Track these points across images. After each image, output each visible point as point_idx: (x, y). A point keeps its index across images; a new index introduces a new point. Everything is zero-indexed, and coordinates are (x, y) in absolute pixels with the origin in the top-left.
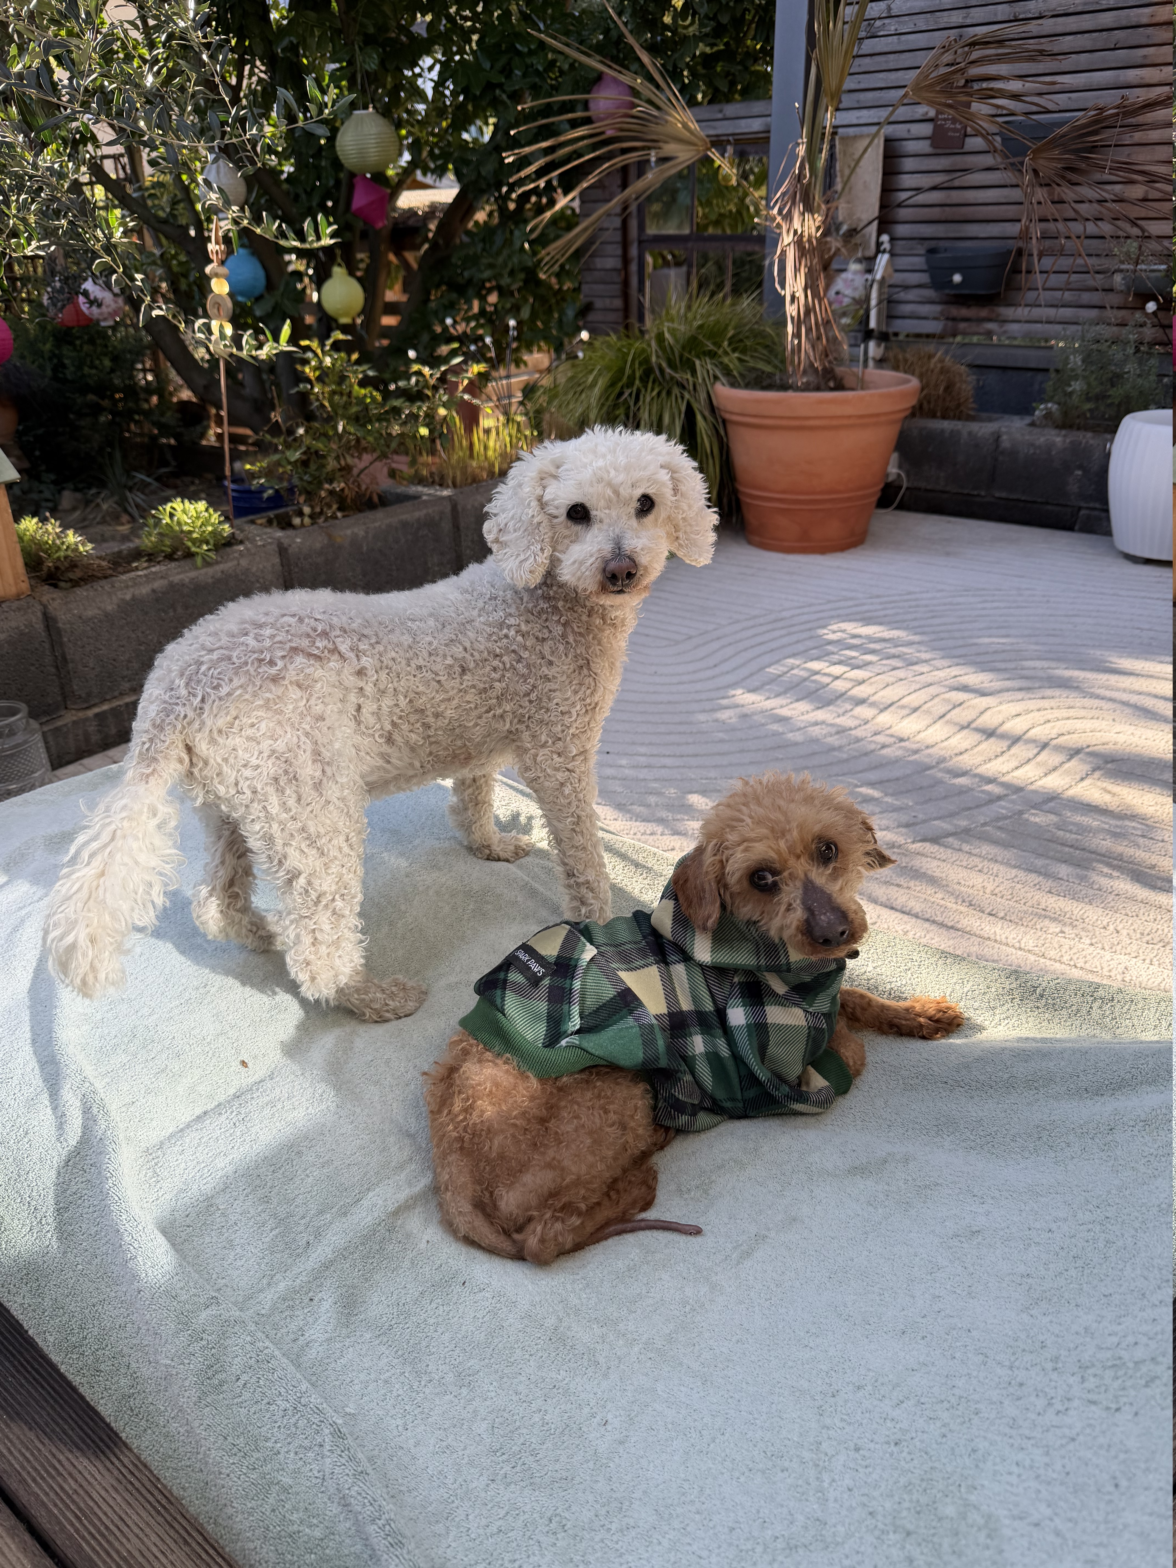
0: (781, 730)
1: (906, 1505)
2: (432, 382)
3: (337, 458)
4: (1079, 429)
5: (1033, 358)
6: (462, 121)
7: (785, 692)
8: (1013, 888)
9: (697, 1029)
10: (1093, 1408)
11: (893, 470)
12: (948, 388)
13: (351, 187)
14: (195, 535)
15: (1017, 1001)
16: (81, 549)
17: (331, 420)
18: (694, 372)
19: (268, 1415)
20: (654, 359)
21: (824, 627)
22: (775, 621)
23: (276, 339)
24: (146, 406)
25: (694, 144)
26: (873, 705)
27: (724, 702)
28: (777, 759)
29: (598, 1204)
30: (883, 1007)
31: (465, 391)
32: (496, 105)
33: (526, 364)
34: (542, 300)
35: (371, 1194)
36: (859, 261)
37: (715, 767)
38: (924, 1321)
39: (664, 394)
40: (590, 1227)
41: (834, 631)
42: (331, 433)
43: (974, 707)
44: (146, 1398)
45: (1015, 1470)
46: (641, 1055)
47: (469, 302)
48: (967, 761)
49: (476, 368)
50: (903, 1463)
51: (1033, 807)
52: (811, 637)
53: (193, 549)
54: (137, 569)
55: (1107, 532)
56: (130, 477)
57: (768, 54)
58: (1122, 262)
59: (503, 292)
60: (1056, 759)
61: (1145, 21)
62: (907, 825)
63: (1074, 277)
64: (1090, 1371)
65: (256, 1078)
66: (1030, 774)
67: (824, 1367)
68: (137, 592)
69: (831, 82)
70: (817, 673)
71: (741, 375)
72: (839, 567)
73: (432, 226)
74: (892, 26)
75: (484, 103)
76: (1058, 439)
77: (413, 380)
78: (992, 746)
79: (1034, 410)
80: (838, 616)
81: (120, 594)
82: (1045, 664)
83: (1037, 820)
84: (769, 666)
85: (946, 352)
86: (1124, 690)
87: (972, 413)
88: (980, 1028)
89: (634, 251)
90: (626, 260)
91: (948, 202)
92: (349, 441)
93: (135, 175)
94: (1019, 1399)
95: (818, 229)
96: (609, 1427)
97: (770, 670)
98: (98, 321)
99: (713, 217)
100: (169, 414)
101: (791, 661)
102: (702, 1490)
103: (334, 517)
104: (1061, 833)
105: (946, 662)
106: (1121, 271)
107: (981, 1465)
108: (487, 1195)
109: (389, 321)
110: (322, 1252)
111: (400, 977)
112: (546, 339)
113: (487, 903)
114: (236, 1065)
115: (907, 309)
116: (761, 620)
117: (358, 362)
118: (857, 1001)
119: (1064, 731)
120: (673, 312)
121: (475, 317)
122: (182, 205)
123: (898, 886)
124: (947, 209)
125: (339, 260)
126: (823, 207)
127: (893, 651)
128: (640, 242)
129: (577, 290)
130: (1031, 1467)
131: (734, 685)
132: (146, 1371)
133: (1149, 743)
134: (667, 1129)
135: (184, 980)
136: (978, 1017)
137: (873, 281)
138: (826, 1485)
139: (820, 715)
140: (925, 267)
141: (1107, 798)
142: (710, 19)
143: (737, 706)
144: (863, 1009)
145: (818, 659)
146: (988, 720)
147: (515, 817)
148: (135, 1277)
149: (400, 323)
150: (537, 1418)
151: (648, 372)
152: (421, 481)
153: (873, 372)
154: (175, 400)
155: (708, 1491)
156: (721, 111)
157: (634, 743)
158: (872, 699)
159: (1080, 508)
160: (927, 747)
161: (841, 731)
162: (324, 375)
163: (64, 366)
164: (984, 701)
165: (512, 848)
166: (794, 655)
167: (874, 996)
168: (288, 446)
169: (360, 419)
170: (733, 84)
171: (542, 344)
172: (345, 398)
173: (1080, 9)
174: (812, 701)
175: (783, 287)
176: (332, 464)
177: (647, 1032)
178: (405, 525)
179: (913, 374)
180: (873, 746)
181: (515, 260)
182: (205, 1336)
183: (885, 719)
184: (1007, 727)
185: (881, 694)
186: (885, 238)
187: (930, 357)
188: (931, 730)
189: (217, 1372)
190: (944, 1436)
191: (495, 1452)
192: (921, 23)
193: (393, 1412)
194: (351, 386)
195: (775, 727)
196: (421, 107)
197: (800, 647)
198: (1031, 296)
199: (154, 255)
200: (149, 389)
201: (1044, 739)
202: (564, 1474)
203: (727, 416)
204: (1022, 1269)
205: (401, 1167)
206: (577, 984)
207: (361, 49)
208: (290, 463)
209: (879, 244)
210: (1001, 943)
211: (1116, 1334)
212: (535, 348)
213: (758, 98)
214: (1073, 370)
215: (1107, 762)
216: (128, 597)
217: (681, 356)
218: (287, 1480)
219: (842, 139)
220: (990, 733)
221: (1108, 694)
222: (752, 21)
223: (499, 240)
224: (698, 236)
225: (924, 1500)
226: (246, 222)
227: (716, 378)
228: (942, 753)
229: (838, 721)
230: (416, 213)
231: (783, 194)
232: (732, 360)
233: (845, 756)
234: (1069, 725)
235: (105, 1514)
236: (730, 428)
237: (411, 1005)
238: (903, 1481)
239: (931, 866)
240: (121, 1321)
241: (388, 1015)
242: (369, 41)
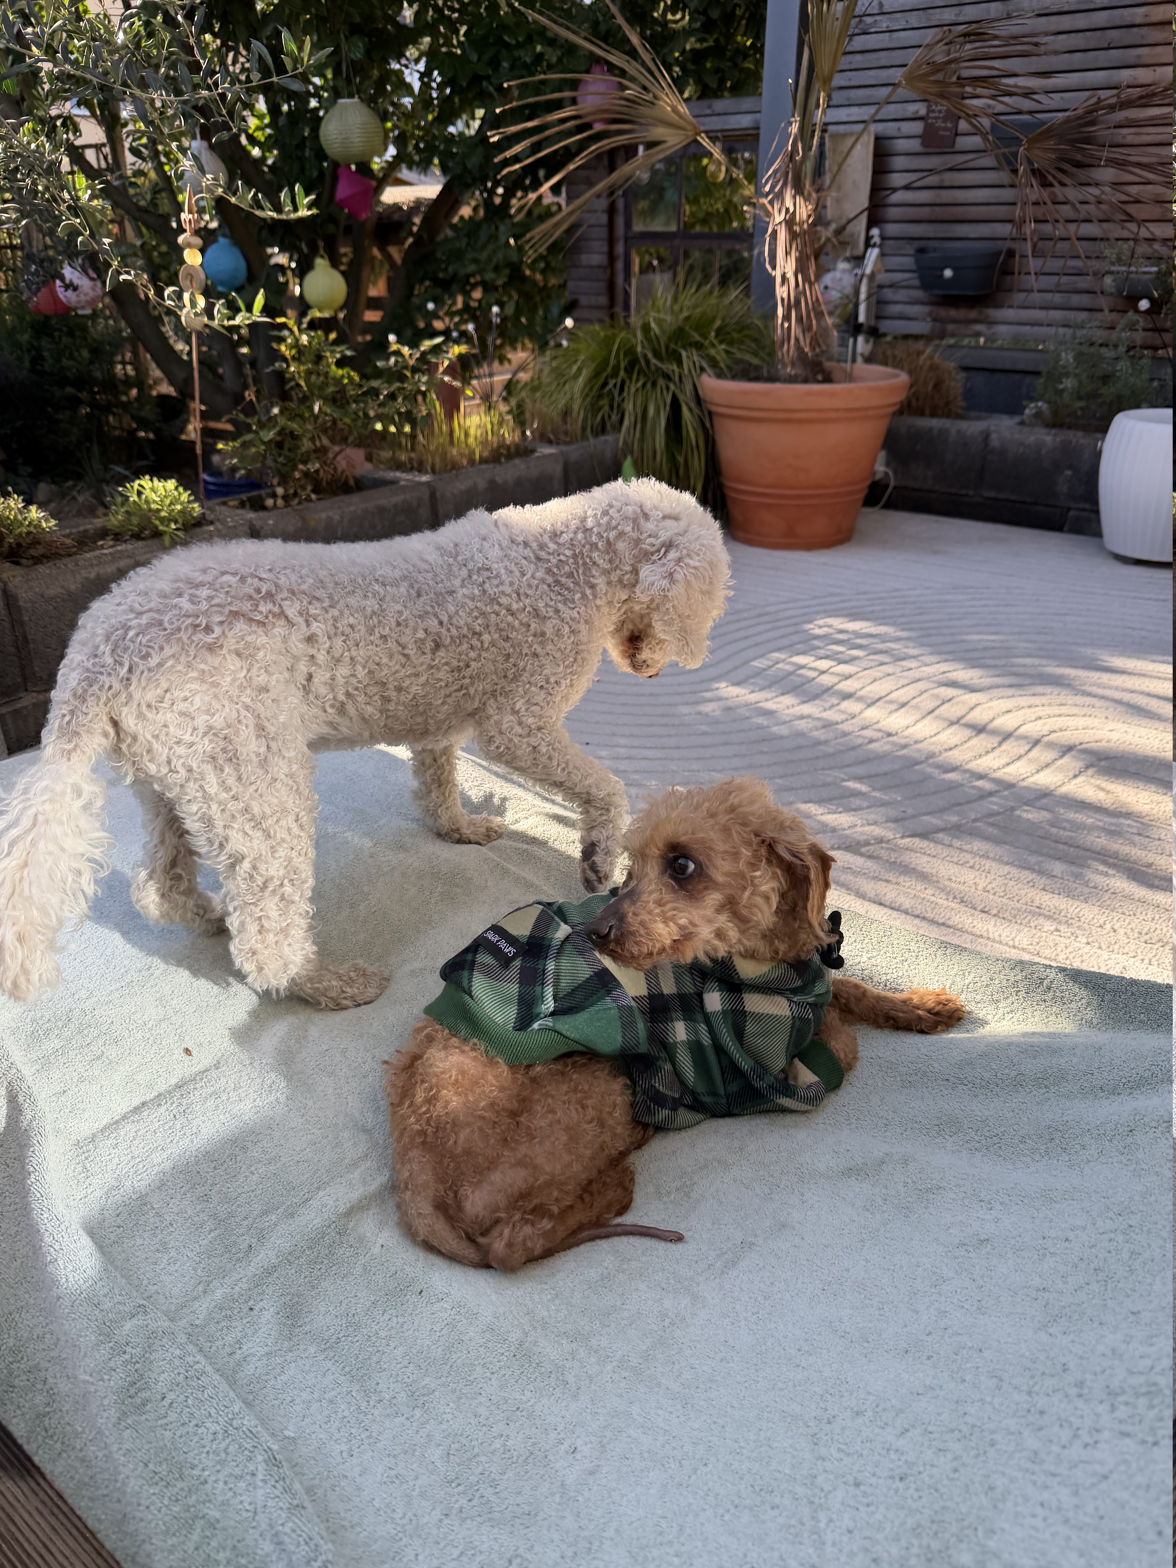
0: (765, 723)
1: (915, 1550)
2: (411, 362)
3: (312, 439)
4: (1069, 428)
5: (1022, 360)
6: (448, 115)
7: (769, 686)
8: (1006, 885)
9: (680, 1014)
10: (1128, 1441)
11: (880, 468)
12: (937, 386)
13: (335, 178)
14: (163, 514)
15: (1022, 994)
16: (44, 525)
17: (306, 400)
18: (680, 363)
19: (196, 1439)
20: (639, 349)
21: (810, 622)
22: (760, 615)
23: (249, 309)
24: (124, 398)
25: (684, 129)
26: (860, 699)
27: (708, 695)
28: (762, 752)
29: (571, 1207)
30: (879, 998)
31: (445, 372)
32: (484, 99)
33: (509, 361)
34: (526, 296)
35: (321, 1193)
36: (848, 260)
37: (698, 759)
38: (929, 1339)
39: (649, 386)
40: (561, 1233)
41: (820, 626)
42: (307, 415)
43: (963, 703)
44: (62, 1417)
45: (1039, 1511)
46: (620, 1038)
47: (453, 297)
48: (957, 756)
49: (457, 350)
50: (910, 1501)
51: (1026, 804)
52: (797, 632)
53: (161, 528)
54: (102, 547)
55: (1097, 533)
56: (106, 469)
57: (758, 49)
58: (1113, 264)
59: (488, 287)
60: (1049, 755)
61: (1139, 20)
62: (896, 820)
63: (1065, 279)
64: (1121, 1399)
65: (201, 1067)
66: (1022, 771)
67: (818, 1390)
68: (102, 571)
69: (824, 65)
70: (803, 667)
71: (729, 367)
72: (825, 564)
73: (417, 220)
74: (884, 23)
75: (470, 95)
76: (1048, 439)
77: (392, 360)
78: (981, 742)
79: (1025, 408)
80: (825, 611)
81: (84, 573)
82: (1035, 661)
83: (1030, 816)
84: (754, 659)
85: (935, 351)
86: (1117, 689)
87: (960, 411)
88: (984, 1023)
89: (620, 249)
90: (612, 257)
91: (938, 201)
92: (325, 422)
93: (117, 163)
94: (1041, 1429)
95: (809, 216)
96: (578, 1456)
97: (755, 663)
98: (75, 309)
99: (701, 215)
100: (148, 407)
101: (776, 655)
102: (681, 1529)
103: (308, 499)
104: (1054, 830)
105: (934, 659)
106: (1112, 273)
107: (1000, 1505)
108: (451, 1195)
109: (372, 316)
110: (265, 1256)
111: (360, 962)
112: (531, 337)
113: (457, 886)
114: (179, 1053)
115: (895, 309)
116: (745, 615)
117: (336, 342)
118: (852, 991)
119: (1056, 728)
120: (661, 303)
121: (460, 312)
122: (164, 194)
123: (887, 881)
124: (937, 209)
125: (322, 252)
126: (814, 195)
127: (881, 646)
128: (626, 239)
129: (563, 286)
130: (1059, 1509)
131: (718, 678)
132: (63, 1387)
133: (1143, 741)
134: (646, 1126)
135: (126, 962)
136: (981, 1011)
137: (863, 275)
138: (822, 1525)
139: (806, 709)
140: (914, 267)
141: (1101, 795)
142: (699, 13)
143: (720, 699)
144: (858, 1000)
145: (803, 653)
146: (979, 716)
147: (489, 797)
148: (55, 1282)
149: (383, 318)
150: (497, 1444)
151: (633, 363)
152: (399, 466)
153: (860, 366)
154: (154, 393)
155: (688, 1531)
156: (710, 107)
157: (614, 735)
158: (859, 694)
159: (1069, 509)
160: (916, 742)
161: (828, 725)
162: (301, 352)
163: (42, 358)
164: (974, 698)
165: (483, 830)
166: (779, 650)
167: (869, 986)
168: (262, 425)
169: (338, 399)
170: (722, 81)
171: (527, 341)
172: (322, 379)
173: (1073, 8)
174: (797, 695)
175: (774, 268)
176: (306, 445)
177: (625, 1012)
178: (381, 510)
179: (902, 369)
180: (860, 741)
181: (500, 255)
182: (128, 1349)
183: (872, 714)
184: (998, 723)
185: (868, 688)
186: (875, 232)
187: (919, 353)
188: (919, 726)
189: (140, 1390)
190: (956, 1470)
191: (450, 1482)
192: (914, 20)
193: (338, 1436)
194: (329, 366)
195: (760, 720)
196: (407, 101)
197: (786, 642)
198: (1019, 298)
199: (134, 246)
200: (128, 382)
201: (1036, 735)
202: (527, 1509)
203: (714, 408)
204: (1037, 1282)
205: (355, 1165)
206: (551, 966)
207: (346, 38)
208: (264, 443)
209: (868, 238)
210: (994, 941)
211: (1149, 1356)
212: (519, 346)
213: (747, 95)
214: (1064, 367)
215: (1100, 760)
216: (93, 576)
217: (667, 347)
218: (214, 1514)
219: (833, 136)
220: (980, 729)
221: (1100, 691)
222: (742, 18)
223: (483, 235)
224: (685, 233)
225: (935, 1545)
226: (220, 190)
227: (702, 369)
228: (932, 748)
229: (825, 715)
230: (400, 208)
231: (776, 172)
232: (719, 351)
233: (831, 750)
234: (1061, 722)
235: (28, 1540)
236: (716, 420)
237: (371, 992)
238: (910, 1523)
239: (921, 862)
240: (38, 1331)
241: (345, 1002)
242: (355, 30)
